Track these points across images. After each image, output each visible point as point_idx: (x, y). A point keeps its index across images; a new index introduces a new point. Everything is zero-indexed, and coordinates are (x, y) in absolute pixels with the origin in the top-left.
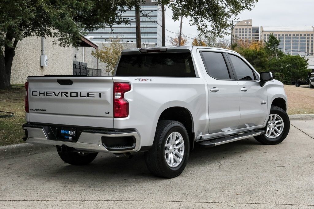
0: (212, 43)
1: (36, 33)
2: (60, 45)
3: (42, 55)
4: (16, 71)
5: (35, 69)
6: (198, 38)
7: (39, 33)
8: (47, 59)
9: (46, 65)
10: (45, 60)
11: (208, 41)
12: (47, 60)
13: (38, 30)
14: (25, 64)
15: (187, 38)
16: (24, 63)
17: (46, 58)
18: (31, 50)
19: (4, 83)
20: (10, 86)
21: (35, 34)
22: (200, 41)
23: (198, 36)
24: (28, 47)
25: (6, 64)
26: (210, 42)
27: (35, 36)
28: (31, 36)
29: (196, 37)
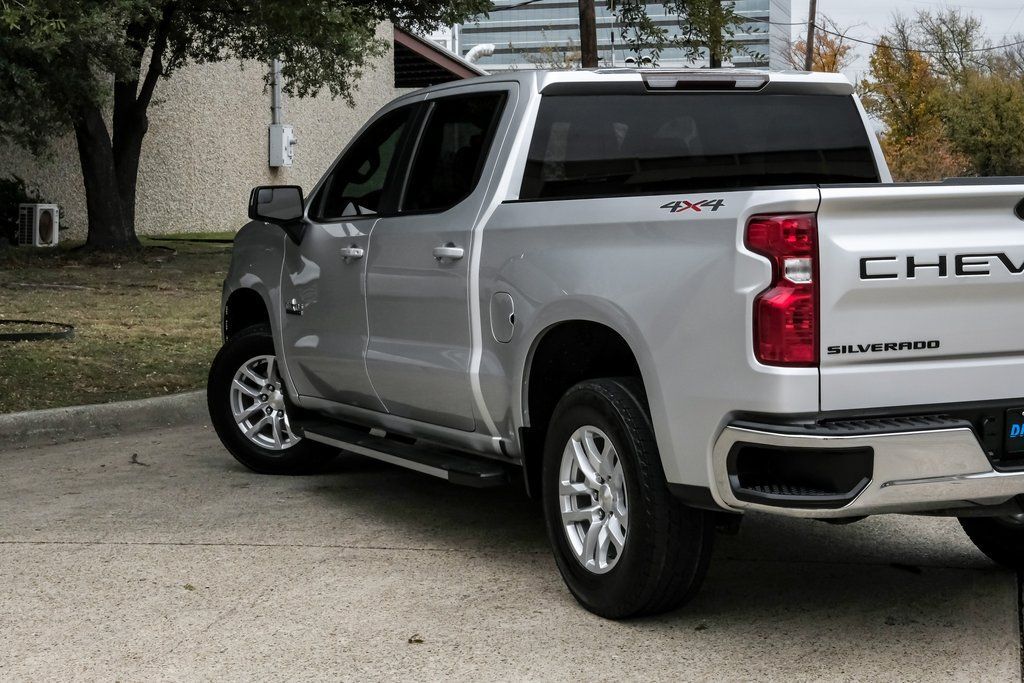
0: (956, 56)
1: (236, 47)
2: (288, 90)
3: (274, 123)
4: (176, 185)
5: (247, 179)
6: (895, 40)
7: (246, 47)
8: (291, 138)
9: (287, 162)
10: (285, 143)
11: (939, 48)
12: (291, 144)
13: (243, 38)
14: (207, 159)
15: (846, 43)
16: (204, 157)
17: (288, 135)
18: (232, 108)
19: (113, 228)
20: (134, 238)
21: (232, 52)
22: (905, 49)
23: (894, 30)
24: (218, 98)
25: (116, 165)
26: (945, 53)
27: (233, 58)
28: (220, 59)
29: (889, 35)
